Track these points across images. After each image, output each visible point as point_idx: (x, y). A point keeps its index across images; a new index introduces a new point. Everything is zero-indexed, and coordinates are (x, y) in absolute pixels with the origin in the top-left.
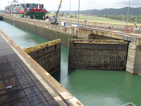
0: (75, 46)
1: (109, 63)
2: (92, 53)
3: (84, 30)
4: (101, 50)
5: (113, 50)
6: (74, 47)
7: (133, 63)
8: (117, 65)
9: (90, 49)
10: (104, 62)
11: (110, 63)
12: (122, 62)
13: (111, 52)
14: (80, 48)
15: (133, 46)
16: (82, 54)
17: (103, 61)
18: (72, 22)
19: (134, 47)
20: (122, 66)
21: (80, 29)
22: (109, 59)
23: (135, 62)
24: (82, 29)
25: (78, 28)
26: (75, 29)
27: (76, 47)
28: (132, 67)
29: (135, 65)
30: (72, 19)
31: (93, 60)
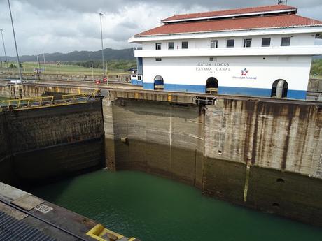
0: (17, 116)
1: (80, 132)
2: (49, 122)
3: (32, 86)
4: (65, 115)
5: (82, 112)
6: (15, 118)
7: (112, 125)
8: (91, 132)
9: (45, 117)
10: (73, 133)
11: (82, 131)
12: (99, 126)
13: (80, 116)
14: (26, 117)
15: (107, 103)
16: (33, 126)
17: (71, 131)
18: (12, 77)
19: (109, 103)
20: (99, 132)
21: (24, 86)
22: (79, 127)
23: (114, 123)
24: (29, 86)
25: (22, 86)
26: (16, 86)
27: (20, 118)
28: (112, 130)
29: (114, 127)
30: (12, 71)
31: (54, 132)
